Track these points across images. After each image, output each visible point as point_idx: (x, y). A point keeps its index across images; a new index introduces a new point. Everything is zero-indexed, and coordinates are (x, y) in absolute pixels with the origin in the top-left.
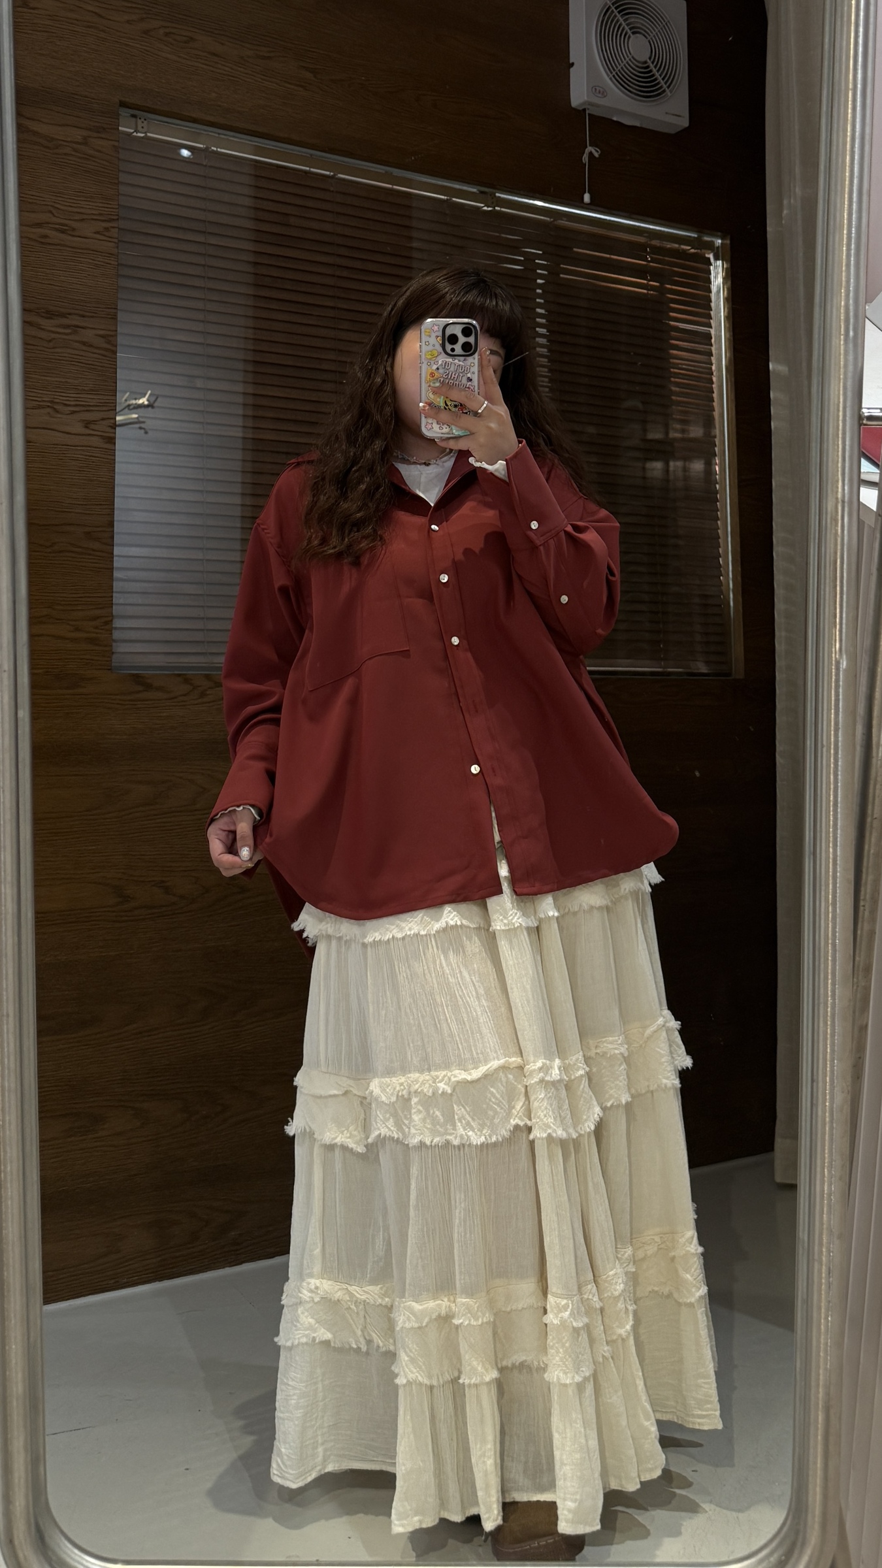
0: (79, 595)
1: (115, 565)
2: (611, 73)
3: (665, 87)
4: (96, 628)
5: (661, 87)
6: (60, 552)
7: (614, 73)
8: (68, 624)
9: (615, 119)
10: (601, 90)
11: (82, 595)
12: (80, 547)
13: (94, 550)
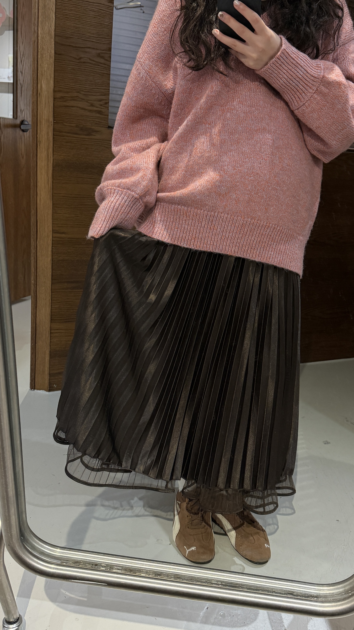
0: (93, 87)
1: (111, 72)
4: (101, 105)
6: (84, 63)
8: (87, 102)
11: (95, 87)
12: (94, 61)
13: (101, 63)
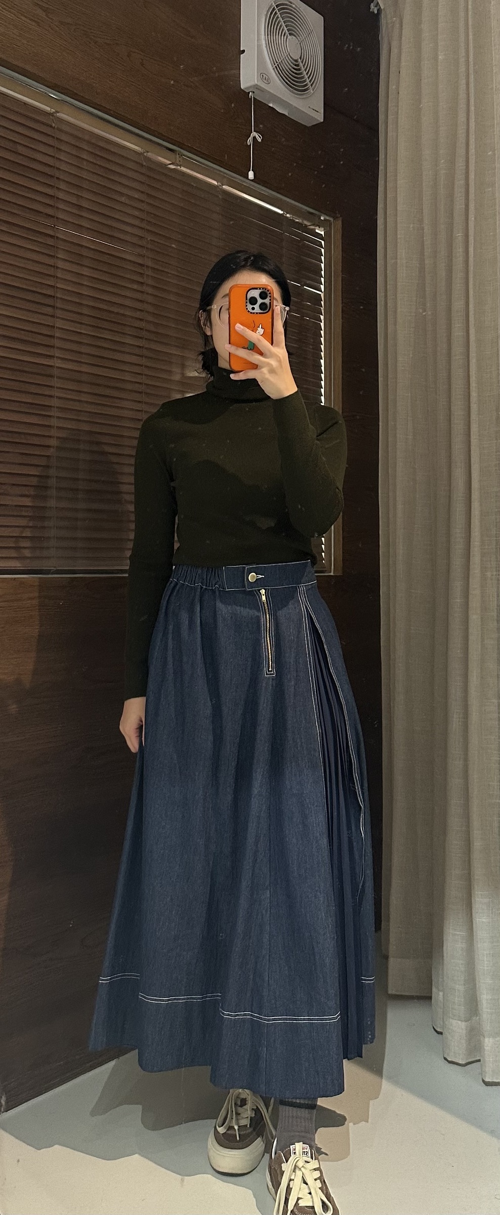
2: (275, 64)
3: (309, 84)
5: (306, 85)
7: (276, 64)
9: (271, 105)
10: (267, 77)
